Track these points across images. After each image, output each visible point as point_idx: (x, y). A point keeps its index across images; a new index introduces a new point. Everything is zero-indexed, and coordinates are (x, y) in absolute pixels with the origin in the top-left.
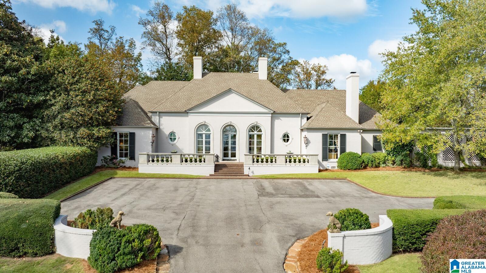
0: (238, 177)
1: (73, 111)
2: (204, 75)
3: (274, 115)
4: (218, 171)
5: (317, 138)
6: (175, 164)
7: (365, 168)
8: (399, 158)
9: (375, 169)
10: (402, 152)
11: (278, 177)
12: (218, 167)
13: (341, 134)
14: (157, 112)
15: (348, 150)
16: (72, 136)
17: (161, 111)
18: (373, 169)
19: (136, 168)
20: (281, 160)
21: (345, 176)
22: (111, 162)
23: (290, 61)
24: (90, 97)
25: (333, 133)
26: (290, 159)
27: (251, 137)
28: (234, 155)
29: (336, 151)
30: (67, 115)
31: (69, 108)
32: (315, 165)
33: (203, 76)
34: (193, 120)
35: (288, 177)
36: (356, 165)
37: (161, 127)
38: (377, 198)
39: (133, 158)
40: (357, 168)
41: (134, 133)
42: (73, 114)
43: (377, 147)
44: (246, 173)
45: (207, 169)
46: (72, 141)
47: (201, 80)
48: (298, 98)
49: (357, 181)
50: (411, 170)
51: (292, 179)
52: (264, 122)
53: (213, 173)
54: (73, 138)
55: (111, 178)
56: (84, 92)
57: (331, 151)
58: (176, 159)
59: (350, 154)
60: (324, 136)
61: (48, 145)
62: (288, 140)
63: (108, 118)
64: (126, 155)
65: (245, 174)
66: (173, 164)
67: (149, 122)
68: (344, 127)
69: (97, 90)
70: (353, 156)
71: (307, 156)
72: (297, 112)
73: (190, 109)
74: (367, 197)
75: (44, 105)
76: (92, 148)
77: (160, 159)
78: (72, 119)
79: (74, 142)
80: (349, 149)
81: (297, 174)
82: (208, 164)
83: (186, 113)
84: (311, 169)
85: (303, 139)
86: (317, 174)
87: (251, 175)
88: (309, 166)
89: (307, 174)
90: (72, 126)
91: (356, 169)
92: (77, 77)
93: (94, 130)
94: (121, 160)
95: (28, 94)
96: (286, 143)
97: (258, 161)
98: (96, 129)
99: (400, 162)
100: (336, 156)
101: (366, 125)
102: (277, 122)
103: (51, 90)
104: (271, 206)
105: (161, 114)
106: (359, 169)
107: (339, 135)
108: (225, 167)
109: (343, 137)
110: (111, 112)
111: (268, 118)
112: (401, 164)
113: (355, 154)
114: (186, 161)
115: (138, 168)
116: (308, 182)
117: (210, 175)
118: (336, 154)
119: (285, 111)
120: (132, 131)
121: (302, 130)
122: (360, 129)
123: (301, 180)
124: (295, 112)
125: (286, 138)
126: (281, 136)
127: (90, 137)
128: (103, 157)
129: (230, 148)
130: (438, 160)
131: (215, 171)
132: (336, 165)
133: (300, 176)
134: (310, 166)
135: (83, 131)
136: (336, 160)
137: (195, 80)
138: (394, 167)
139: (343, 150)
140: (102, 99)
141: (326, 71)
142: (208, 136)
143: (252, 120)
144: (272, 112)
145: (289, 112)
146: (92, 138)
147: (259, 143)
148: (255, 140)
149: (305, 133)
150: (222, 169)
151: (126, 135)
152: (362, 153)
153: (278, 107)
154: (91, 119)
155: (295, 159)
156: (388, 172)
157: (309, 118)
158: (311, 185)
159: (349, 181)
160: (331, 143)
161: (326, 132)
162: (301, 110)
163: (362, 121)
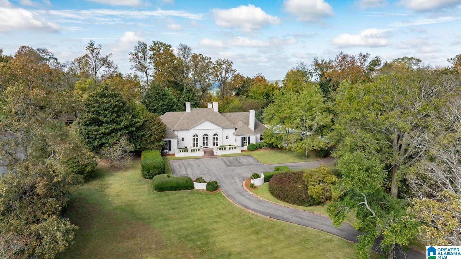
0: (213, 156)
2: (191, 110)
4: (206, 154)
5: (239, 139)
7: (257, 149)
11: (227, 155)
15: (251, 143)
17: (178, 129)
18: (260, 150)
19: (174, 155)
20: (227, 148)
21: (250, 154)
25: (245, 136)
26: (231, 148)
27: (214, 138)
28: (207, 145)
29: (246, 142)
32: (239, 149)
34: (192, 133)
35: (231, 155)
37: (179, 137)
38: (261, 165)
39: (170, 150)
41: (170, 141)
43: (261, 139)
44: (215, 154)
45: (201, 154)
49: (255, 157)
55: (169, 160)
57: (245, 143)
58: (190, 151)
60: (242, 138)
64: (167, 149)
66: (189, 153)
67: (176, 136)
68: (249, 134)
70: (253, 145)
71: (236, 146)
73: (190, 129)
74: (258, 165)
77: (183, 151)
81: (234, 154)
82: (201, 152)
83: (188, 130)
85: (234, 140)
86: (241, 153)
87: (217, 155)
88: (237, 150)
89: (237, 154)
91: (254, 150)
94: (167, 152)
96: (228, 140)
97: (219, 150)
100: (246, 145)
101: (257, 130)
102: (224, 132)
104: (233, 170)
105: (178, 131)
109: (249, 138)
111: (221, 130)
114: (193, 151)
116: (238, 158)
117: (203, 156)
119: (227, 127)
120: (170, 140)
121: (233, 135)
122: (255, 135)
123: (236, 157)
124: (231, 128)
125: (227, 138)
126: (225, 137)
129: (205, 142)
131: (204, 154)
132: (247, 148)
138: (267, 149)
139: (249, 143)
142: (197, 139)
143: (215, 132)
144: (222, 128)
145: (229, 127)
148: (216, 139)
149: (235, 137)
151: (167, 141)
152: (256, 143)
153: (224, 125)
155: (233, 148)
156: (265, 151)
157: (236, 129)
158: (240, 159)
159: (252, 157)
160: (245, 140)
161: (243, 136)
162: (233, 127)
163: (255, 129)
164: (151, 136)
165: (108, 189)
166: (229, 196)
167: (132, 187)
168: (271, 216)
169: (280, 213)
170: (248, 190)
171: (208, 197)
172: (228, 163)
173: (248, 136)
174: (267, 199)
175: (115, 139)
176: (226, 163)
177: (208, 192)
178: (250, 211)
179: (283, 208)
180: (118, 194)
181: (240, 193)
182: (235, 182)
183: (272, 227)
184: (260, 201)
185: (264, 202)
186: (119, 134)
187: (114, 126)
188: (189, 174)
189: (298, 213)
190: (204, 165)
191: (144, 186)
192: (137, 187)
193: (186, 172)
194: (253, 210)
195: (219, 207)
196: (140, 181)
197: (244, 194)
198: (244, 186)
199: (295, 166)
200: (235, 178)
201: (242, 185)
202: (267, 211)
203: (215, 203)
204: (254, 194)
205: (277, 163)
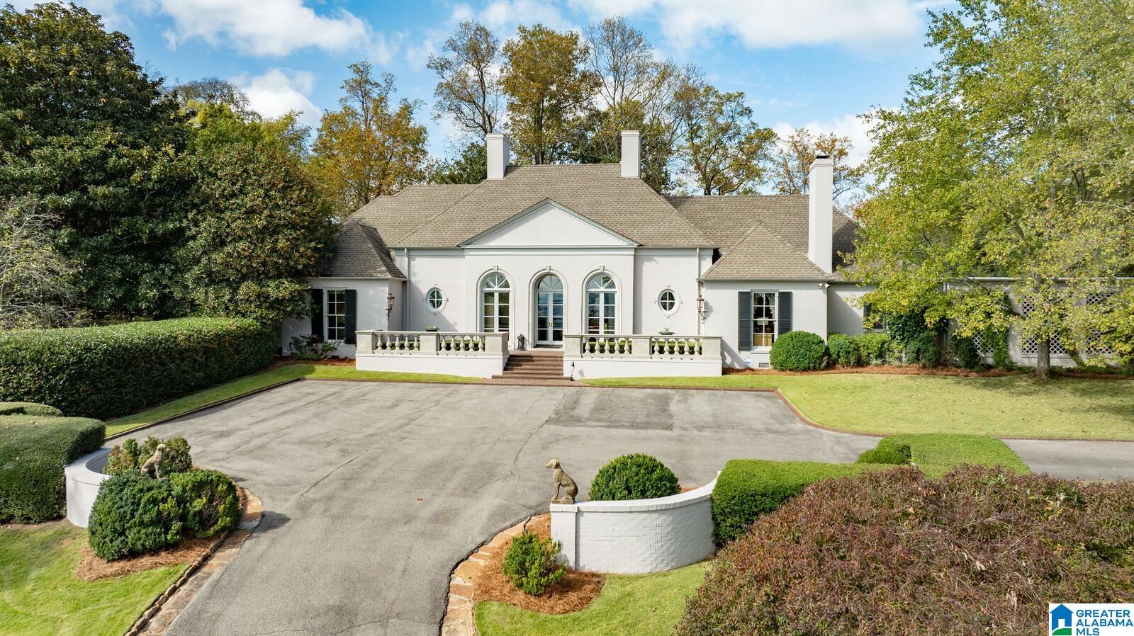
0: (549, 382)
1: (229, 249)
2: (507, 171)
3: (640, 253)
4: (512, 369)
5: (726, 303)
6: (427, 353)
7: (831, 366)
8: (913, 346)
9: (855, 370)
10: (920, 332)
12: (512, 362)
13: (780, 293)
14: (403, 249)
15: (796, 327)
16: (227, 298)
17: (412, 246)
18: (849, 369)
19: (350, 361)
20: (641, 346)
21: (775, 384)
22: (310, 348)
23: (753, 131)
24: (260, 223)
25: (762, 290)
26: (662, 346)
27: (593, 298)
28: (558, 334)
29: (770, 327)
30: (218, 257)
31: (223, 244)
32: (715, 359)
33: (506, 173)
35: (649, 383)
36: (807, 361)
37: (413, 279)
39: (351, 340)
40: (809, 368)
41: (354, 292)
42: (230, 255)
44: (567, 372)
45: (489, 363)
46: (227, 308)
47: (501, 182)
48: (709, 214)
50: (934, 374)
51: (657, 387)
53: (500, 372)
54: (230, 300)
55: (298, 380)
56: (251, 212)
57: (758, 328)
58: (429, 343)
59: (799, 334)
60: (744, 297)
61: (185, 315)
62: (672, 305)
63: (297, 262)
64: (340, 335)
65: (565, 375)
66: (422, 353)
67: (384, 268)
68: (787, 277)
69: (277, 206)
70: (808, 340)
71: (697, 339)
72: (690, 246)
73: (469, 242)
75: (179, 237)
76: (264, 321)
77: (397, 343)
78: (227, 265)
79: (231, 308)
80: (798, 326)
81: (673, 379)
82: (490, 355)
83: (458, 249)
84: (707, 367)
86: (717, 379)
87: (577, 377)
88: (701, 361)
89: (694, 379)
90: (229, 279)
91: (806, 370)
92: (240, 183)
93: (268, 286)
94: (329, 345)
95: (149, 217)
96: (667, 312)
97: (592, 350)
98: (272, 284)
99: (914, 355)
100: (770, 340)
102: (648, 268)
103: (192, 209)
105: (413, 253)
106: (815, 369)
107: (777, 295)
108: (529, 361)
109: (786, 299)
110: (302, 250)
111: (627, 259)
112: (917, 359)
113: (808, 335)
114: (448, 348)
115: (355, 360)
117: (494, 377)
118: (770, 335)
119: (664, 244)
120: (350, 287)
121: (701, 283)
122: (823, 282)
124: (685, 245)
125: (667, 300)
126: (656, 295)
127: (262, 298)
128: (293, 338)
129: (550, 321)
130: (1011, 353)
131: (505, 369)
132: (767, 359)
133: (676, 383)
134: (704, 361)
135: (248, 288)
136: (769, 348)
137: (490, 182)
138: (901, 367)
139: (786, 326)
140: (285, 226)
141: (846, 151)
142: (504, 297)
143: (594, 263)
144: (635, 245)
145: (674, 246)
146: (265, 302)
147: (609, 311)
148: (601, 305)
150: (521, 365)
151: (341, 295)
152: (829, 334)
153: (649, 234)
154: (264, 264)
155: (673, 345)
156: (878, 376)
157: (716, 256)
158: (682, 401)
159: (774, 397)
160: (759, 313)
161: (746, 289)
162: (699, 241)
163: (837, 262)
164: (219, 242)
173: (778, 289)
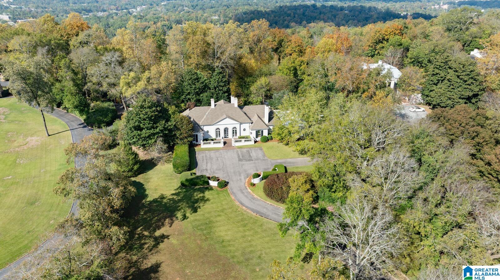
0: (231, 148)
3: (241, 124)
4: (225, 145)
5: (254, 133)
7: (268, 141)
11: (242, 148)
14: (202, 126)
18: (271, 141)
19: (200, 145)
20: (243, 141)
21: (261, 146)
25: (259, 130)
26: (246, 141)
27: (233, 130)
29: (260, 135)
33: (214, 104)
34: (214, 127)
35: (245, 147)
36: (265, 140)
37: (204, 130)
38: (266, 160)
39: (197, 141)
41: (197, 134)
44: (233, 145)
47: (215, 109)
49: (264, 149)
52: (238, 126)
53: (223, 146)
57: (258, 135)
64: (195, 141)
66: (212, 144)
67: (201, 129)
68: (263, 128)
70: (265, 136)
72: (248, 122)
74: (264, 160)
77: (207, 143)
82: (222, 144)
83: (213, 125)
85: (250, 132)
86: (254, 144)
89: (251, 145)
94: (195, 143)
97: (236, 142)
101: (271, 123)
102: (241, 126)
104: (242, 166)
105: (204, 126)
106: (266, 142)
108: (226, 143)
109: (262, 131)
114: (215, 143)
116: (250, 150)
119: (244, 123)
122: (267, 129)
125: (244, 130)
129: (226, 134)
133: (248, 147)
134: (252, 142)
135: (186, 140)
136: (260, 138)
137: (212, 109)
138: (277, 141)
139: (262, 135)
142: (219, 131)
143: (234, 126)
148: (235, 131)
149: (251, 130)
151: (194, 135)
152: (268, 135)
153: (243, 121)
155: (248, 140)
156: (274, 143)
157: (252, 123)
158: (251, 152)
159: (261, 149)
160: (258, 133)
161: (257, 130)
163: (269, 121)
164: (181, 134)
165: (150, 183)
166: (233, 193)
167: (166, 181)
168: (257, 212)
169: (264, 211)
170: (248, 188)
171: (218, 194)
172: (241, 157)
174: (259, 197)
175: (153, 141)
176: (239, 157)
177: (219, 189)
178: (244, 207)
179: (268, 205)
180: (157, 188)
181: (241, 191)
182: (240, 179)
183: (255, 222)
184: (254, 198)
185: (257, 200)
186: (156, 137)
187: (152, 131)
188: (208, 169)
189: (278, 211)
190: (222, 158)
191: (174, 181)
192: (170, 181)
193: (207, 166)
194: (246, 207)
195: (223, 203)
196: (171, 175)
197: (244, 191)
198: (246, 184)
199: (293, 163)
200: (242, 175)
201: (244, 181)
202: (256, 209)
203: (222, 199)
204: (252, 192)
205: (279, 158)
